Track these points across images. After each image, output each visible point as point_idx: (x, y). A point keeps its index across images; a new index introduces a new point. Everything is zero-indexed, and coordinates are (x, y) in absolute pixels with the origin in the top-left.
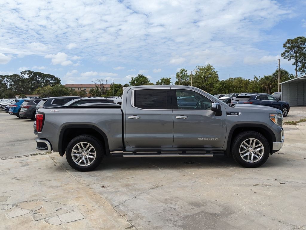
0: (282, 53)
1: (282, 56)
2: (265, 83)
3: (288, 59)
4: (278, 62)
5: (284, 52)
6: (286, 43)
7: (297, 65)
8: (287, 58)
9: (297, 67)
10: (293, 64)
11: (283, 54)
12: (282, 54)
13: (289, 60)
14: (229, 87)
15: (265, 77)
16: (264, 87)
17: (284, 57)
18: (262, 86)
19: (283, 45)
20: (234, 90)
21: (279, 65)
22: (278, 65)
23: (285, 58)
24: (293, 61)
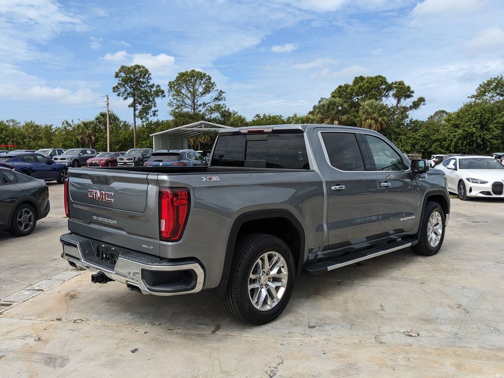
0: (114, 86)
1: (114, 91)
2: (83, 133)
3: (125, 96)
4: (106, 100)
5: (117, 85)
6: (120, 71)
7: (134, 108)
8: (122, 96)
9: (135, 110)
10: (129, 106)
11: (116, 89)
12: (114, 88)
13: (126, 98)
14: (14, 137)
15: (84, 123)
16: (82, 139)
17: (118, 93)
18: (79, 137)
19: (115, 74)
20: (24, 143)
21: (108, 105)
22: (106, 106)
23: (119, 95)
24: (130, 100)
